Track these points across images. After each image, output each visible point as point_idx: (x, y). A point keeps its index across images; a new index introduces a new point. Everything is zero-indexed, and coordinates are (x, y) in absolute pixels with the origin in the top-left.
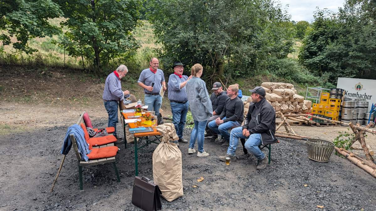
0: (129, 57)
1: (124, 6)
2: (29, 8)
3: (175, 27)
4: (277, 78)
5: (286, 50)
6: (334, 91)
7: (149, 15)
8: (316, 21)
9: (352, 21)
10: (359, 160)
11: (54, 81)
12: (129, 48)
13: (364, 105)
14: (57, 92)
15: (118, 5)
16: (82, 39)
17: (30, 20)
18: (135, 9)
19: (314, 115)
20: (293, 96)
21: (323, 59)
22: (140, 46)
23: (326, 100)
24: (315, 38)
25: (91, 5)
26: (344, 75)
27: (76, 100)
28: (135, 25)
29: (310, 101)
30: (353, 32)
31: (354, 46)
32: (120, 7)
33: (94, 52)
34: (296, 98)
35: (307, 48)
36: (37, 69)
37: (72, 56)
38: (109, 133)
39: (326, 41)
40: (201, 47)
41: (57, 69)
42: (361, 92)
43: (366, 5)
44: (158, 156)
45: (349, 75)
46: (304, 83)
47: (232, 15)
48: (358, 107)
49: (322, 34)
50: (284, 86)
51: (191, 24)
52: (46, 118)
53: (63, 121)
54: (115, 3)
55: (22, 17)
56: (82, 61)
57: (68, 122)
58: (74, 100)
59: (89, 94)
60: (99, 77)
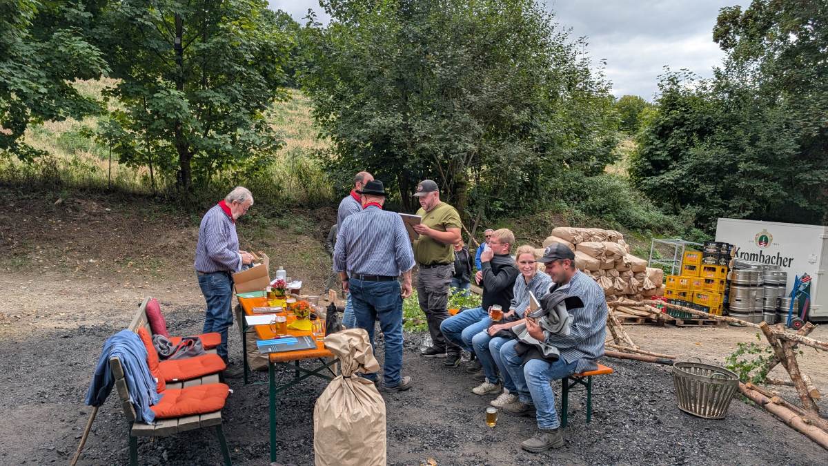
0: (257, 169)
1: (248, 57)
2: (32, 55)
3: (361, 103)
4: (584, 217)
5: (601, 156)
6: (712, 248)
7: (303, 76)
8: (664, 96)
9: (741, 96)
10: (794, 414)
11: (83, 221)
12: (258, 149)
13: (777, 278)
14: (88, 247)
15: (234, 53)
16: (152, 126)
17: (33, 81)
18: (274, 63)
19: (669, 301)
20: (622, 257)
21: (683, 177)
22: (281, 144)
23: (695, 267)
24: (663, 132)
25: (174, 53)
26: (728, 212)
27: (132, 265)
28: (271, 99)
29: (660, 270)
30: (745, 121)
31: (750, 151)
32: (238, 58)
33: (178, 156)
34: (630, 264)
35: (647, 154)
36: (44, 194)
37: (128, 165)
38: (208, 348)
39: (688, 138)
40: (419, 148)
41: (92, 193)
42: (769, 251)
43: (772, 64)
44: (329, 411)
45: (739, 212)
46: (643, 229)
47: (487, 80)
48: (765, 284)
49: (679, 123)
50: (603, 235)
51: (397, 97)
52: (61, 307)
53: (99, 313)
54: (228, 49)
55: (13, 75)
56: (149, 175)
57: (113, 317)
58: (129, 265)
59: (165, 251)
60: (188, 212)
